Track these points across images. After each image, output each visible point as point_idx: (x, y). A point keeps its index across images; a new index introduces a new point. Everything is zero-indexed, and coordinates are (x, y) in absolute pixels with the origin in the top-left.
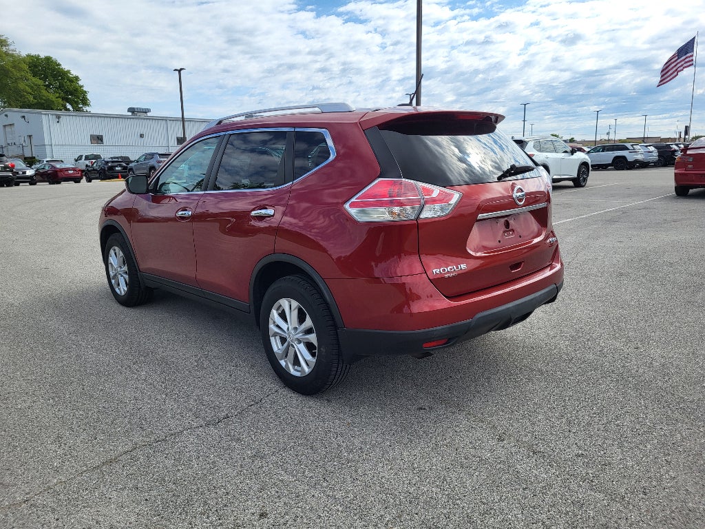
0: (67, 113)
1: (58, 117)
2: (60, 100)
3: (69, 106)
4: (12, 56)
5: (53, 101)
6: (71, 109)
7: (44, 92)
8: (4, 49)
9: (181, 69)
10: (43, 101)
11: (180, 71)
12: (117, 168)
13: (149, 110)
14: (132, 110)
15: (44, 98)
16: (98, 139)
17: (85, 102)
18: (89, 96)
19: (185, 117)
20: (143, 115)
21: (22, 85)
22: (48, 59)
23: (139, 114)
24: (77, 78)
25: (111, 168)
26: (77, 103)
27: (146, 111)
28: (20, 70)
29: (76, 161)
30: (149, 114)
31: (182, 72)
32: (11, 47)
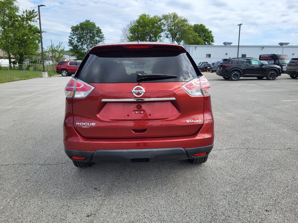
0: (205, 46)
1: (196, 47)
2: (203, 41)
3: (206, 43)
4: (188, 25)
5: (200, 41)
6: (207, 44)
7: (198, 38)
8: (186, 23)
9: (241, 24)
10: (197, 41)
11: (240, 25)
12: (208, 68)
13: (232, 43)
14: (225, 43)
15: (197, 40)
16: (209, 56)
17: (212, 41)
18: (214, 39)
19: (239, 45)
20: (229, 45)
21: (190, 36)
22: (201, 25)
23: (227, 45)
24: (211, 32)
25: (206, 67)
26: (209, 42)
27: (230, 43)
28: (191, 30)
29: (199, 64)
30: (231, 45)
31: (241, 25)
32: (188, 22)
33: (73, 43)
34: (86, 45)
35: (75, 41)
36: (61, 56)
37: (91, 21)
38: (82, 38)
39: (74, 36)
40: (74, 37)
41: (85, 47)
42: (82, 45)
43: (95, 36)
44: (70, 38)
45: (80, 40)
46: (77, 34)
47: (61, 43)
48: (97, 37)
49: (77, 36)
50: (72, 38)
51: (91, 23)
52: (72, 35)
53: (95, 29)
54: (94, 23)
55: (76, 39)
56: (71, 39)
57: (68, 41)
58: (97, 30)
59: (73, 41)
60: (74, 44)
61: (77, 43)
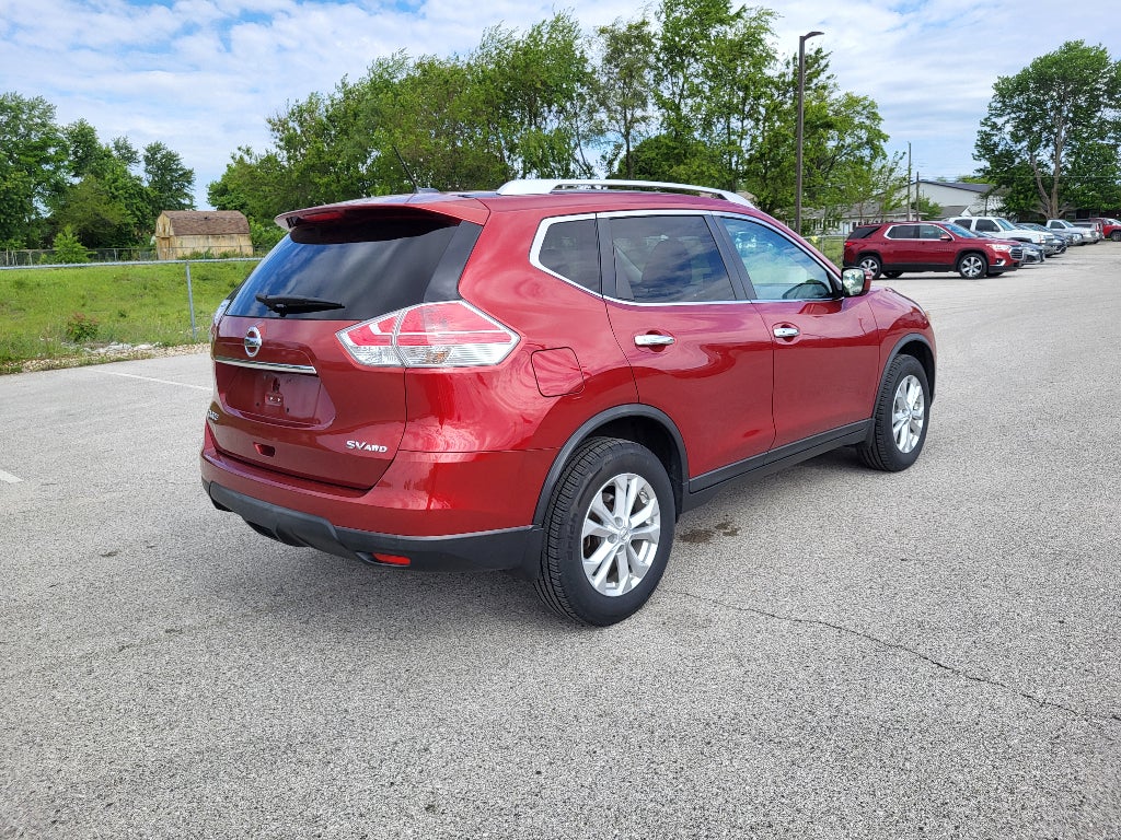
33: (996, 145)
34: (1051, 148)
35: (1003, 139)
36: (892, 204)
37: (1087, 44)
38: (1037, 121)
39: (1001, 116)
40: (1000, 121)
41: (1044, 155)
42: (1032, 148)
43: (1100, 104)
44: (986, 124)
45: (1029, 130)
46: (1017, 106)
47: (900, 154)
48: (1111, 106)
49: (1013, 115)
50: (994, 126)
51: (1090, 50)
52: (994, 112)
53: (1104, 73)
54: (1101, 49)
55: (1009, 128)
56: (987, 129)
57: (976, 137)
58: (1111, 77)
59: (996, 139)
60: (1000, 148)
61: (1010, 142)
